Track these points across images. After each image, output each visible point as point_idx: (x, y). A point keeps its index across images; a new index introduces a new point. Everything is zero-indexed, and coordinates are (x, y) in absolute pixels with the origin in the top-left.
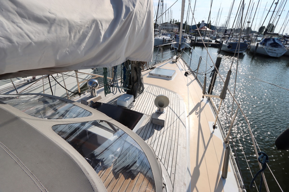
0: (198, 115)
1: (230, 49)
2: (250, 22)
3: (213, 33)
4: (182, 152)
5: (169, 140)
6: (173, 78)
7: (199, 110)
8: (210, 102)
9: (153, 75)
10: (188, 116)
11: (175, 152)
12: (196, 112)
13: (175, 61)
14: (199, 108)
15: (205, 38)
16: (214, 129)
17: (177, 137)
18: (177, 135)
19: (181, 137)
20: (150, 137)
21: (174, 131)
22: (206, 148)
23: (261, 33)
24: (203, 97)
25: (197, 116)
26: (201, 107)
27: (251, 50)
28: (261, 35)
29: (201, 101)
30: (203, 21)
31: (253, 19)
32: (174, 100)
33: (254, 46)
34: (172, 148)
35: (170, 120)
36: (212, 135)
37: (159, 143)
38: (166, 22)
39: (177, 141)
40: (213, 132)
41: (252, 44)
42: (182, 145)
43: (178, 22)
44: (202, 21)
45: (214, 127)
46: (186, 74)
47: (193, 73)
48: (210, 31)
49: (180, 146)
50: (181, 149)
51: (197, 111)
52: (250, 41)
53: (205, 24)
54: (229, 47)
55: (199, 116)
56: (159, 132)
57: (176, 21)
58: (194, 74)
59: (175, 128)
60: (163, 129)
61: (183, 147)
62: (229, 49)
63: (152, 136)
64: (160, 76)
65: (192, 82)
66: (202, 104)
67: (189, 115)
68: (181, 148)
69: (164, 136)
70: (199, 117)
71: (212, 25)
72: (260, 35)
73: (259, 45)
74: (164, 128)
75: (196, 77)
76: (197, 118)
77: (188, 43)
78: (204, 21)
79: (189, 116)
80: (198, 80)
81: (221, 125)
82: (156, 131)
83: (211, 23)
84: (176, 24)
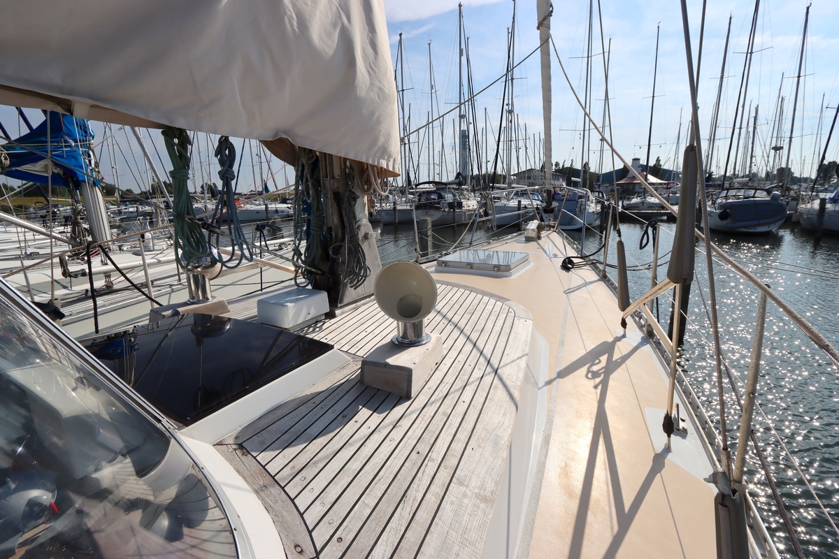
0: (598, 380)
1: (729, 220)
2: (781, 148)
3: (670, 188)
4: (466, 517)
5: (414, 453)
6: (516, 275)
7: (603, 363)
8: (654, 342)
9: (449, 266)
10: (549, 382)
11: (424, 516)
12: (589, 371)
13: (534, 235)
14: (604, 358)
15: (645, 198)
16: (669, 436)
17: (458, 447)
18: (463, 436)
19: (479, 446)
20: (324, 435)
21: (455, 420)
22: (625, 519)
23: (829, 182)
24: (624, 324)
25: (594, 385)
26: (616, 356)
27: (802, 222)
28: (830, 186)
29: (618, 339)
30: (636, 160)
31: (791, 138)
32: (493, 318)
33: (810, 211)
34: (416, 493)
35: (450, 379)
36: (659, 460)
37: (355, 465)
38: (529, 168)
39: (452, 461)
40: (668, 449)
41: (802, 206)
42: (475, 482)
43: (563, 166)
44: (633, 160)
45: (670, 426)
46: (567, 265)
47: (593, 263)
48: (660, 184)
49: (463, 489)
50: (466, 501)
51: (595, 368)
52: (794, 199)
53: (642, 166)
54: (723, 216)
55: (605, 384)
56: (377, 418)
57: (557, 164)
58: (597, 268)
59: (461, 408)
60: (399, 410)
61: (477, 496)
62: (724, 222)
63: (333, 431)
64: (471, 268)
65: (585, 286)
66: (621, 349)
67: (555, 379)
68: (465, 495)
69: (397, 435)
70: (600, 387)
71: (666, 167)
72: (826, 186)
73: (828, 206)
74: (408, 403)
75: (601, 275)
76: (594, 390)
77: (593, 212)
78: (639, 159)
79: (555, 383)
80: (609, 280)
81: (706, 422)
82: (364, 413)
83: (662, 163)
84: (556, 171)
